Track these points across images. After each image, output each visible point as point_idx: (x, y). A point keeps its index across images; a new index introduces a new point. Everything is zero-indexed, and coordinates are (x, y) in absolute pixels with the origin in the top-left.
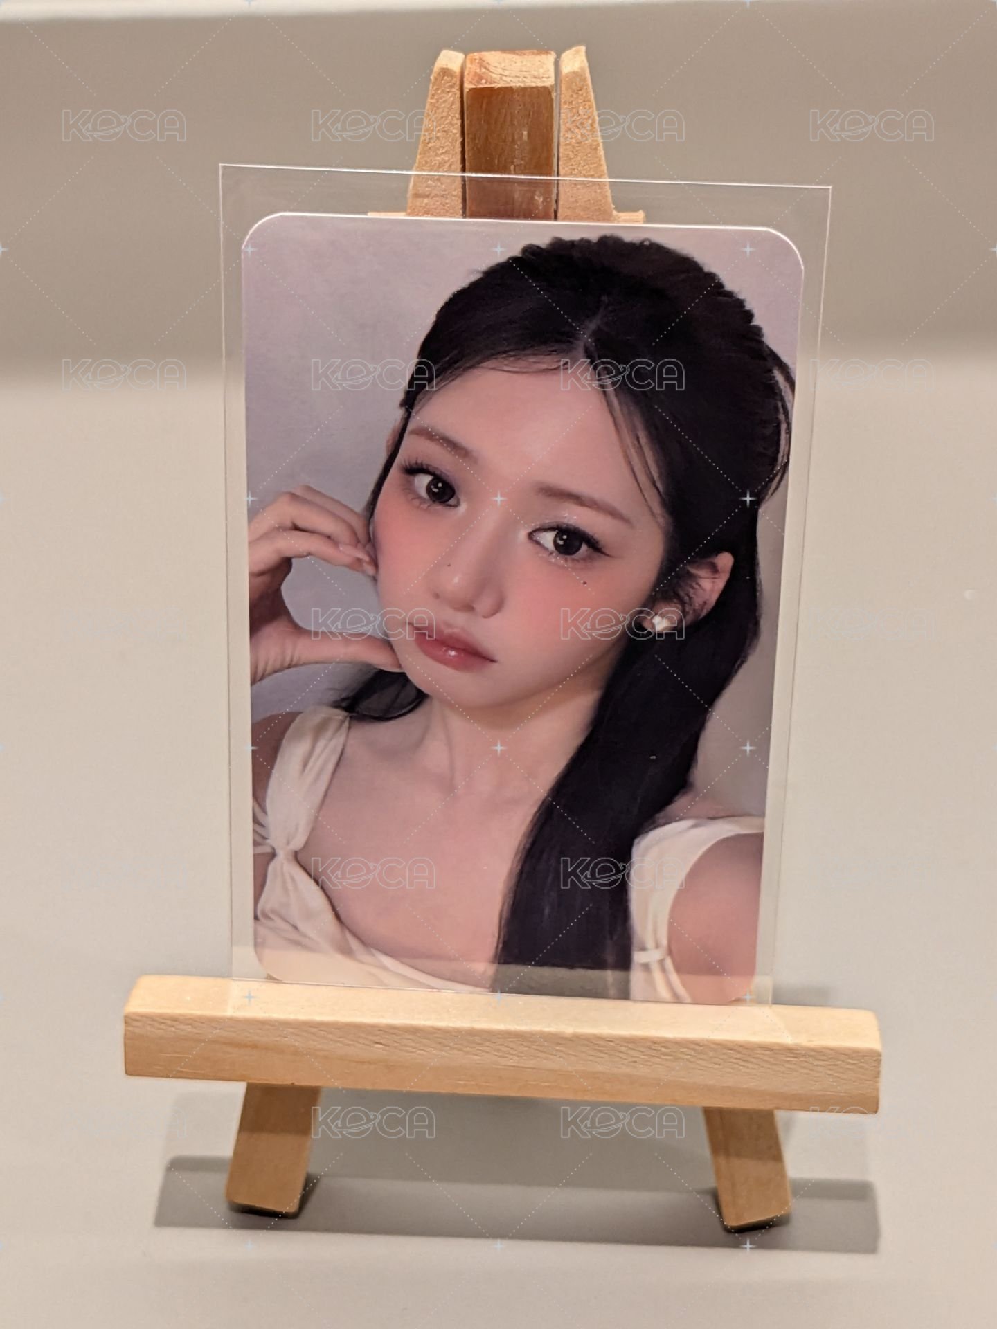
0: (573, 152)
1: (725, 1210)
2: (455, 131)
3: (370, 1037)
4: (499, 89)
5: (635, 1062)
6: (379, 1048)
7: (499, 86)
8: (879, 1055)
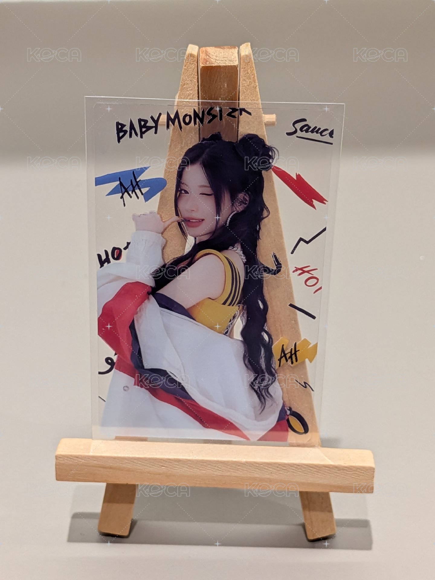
0: (246, 89)
1: (308, 533)
2: (195, 81)
3: (160, 464)
4: (214, 66)
5: (271, 473)
6: (163, 468)
7: (215, 65)
8: (374, 469)
